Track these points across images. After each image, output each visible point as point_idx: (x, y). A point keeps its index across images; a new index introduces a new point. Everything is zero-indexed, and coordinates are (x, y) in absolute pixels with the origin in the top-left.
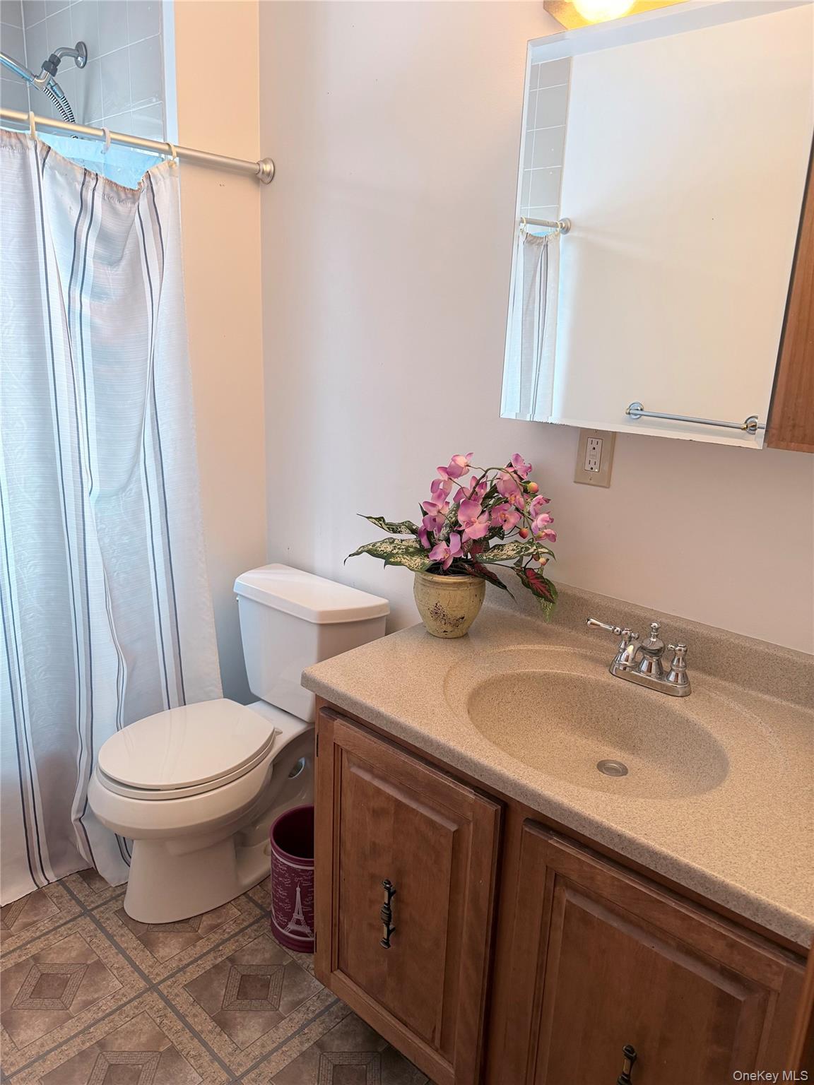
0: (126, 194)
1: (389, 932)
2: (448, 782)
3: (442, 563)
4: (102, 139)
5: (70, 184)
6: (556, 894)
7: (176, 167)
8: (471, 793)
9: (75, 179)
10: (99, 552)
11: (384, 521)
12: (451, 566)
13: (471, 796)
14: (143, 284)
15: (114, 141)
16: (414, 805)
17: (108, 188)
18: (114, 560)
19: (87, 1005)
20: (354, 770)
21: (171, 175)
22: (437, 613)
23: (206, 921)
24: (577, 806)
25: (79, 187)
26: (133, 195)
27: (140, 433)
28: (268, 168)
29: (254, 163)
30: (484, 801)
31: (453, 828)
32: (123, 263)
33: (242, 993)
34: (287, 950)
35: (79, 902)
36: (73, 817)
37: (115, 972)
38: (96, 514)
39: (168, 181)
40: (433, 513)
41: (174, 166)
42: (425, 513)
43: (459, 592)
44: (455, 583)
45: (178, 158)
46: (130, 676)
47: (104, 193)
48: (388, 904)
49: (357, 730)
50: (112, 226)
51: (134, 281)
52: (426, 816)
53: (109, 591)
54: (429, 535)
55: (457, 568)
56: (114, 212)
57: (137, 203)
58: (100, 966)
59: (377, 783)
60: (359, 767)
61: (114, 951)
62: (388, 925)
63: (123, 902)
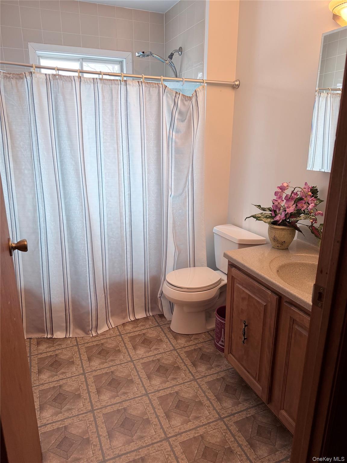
0: (188, 98)
1: (245, 339)
2: (264, 288)
3: (277, 221)
4: (182, 81)
5: (171, 97)
6: (293, 327)
7: (206, 87)
8: (270, 292)
9: (173, 95)
10: (172, 215)
11: (260, 206)
12: (281, 223)
13: (270, 293)
14: (191, 127)
15: (186, 81)
16: (254, 296)
17: (182, 97)
18: (176, 218)
19: (156, 349)
20: (237, 285)
21: (203, 90)
22: (275, 239)
23: (194, 337)
24: (300, 296)
25: (174, 98)
26: (190, 98)
27: (187, 176)
28: (237, 83)
29: (232, 82)
30: (274, 295)
31: (265, 304)
32: (186, 121)
33: (202, 358)
34: (218, 351)
35: (158, 323)
36: (158, 296)
37: (165, 343)
38: (172, 202)
39: (202, 92)
40: (276, 203)
41: (204, 87)
42: (273, 204)
43: (283, 232)
44: (281, 229)
45: (206, 84)
46: (178, 255)
47: (181, 99)
48: (244, 329)
49: (238, 271)
50: (183, 109)
51: (189, 127)
52: (257, 300)
53: (174, 227)
54: (275, 211)
55: (284, 223)
56: (184, 104)
57: (191, 101)
58: (161, 340)
59: (243, 289)
60: (239, 284)
61: (166, 337)
62: (244, 336)
63: (170, 325)
